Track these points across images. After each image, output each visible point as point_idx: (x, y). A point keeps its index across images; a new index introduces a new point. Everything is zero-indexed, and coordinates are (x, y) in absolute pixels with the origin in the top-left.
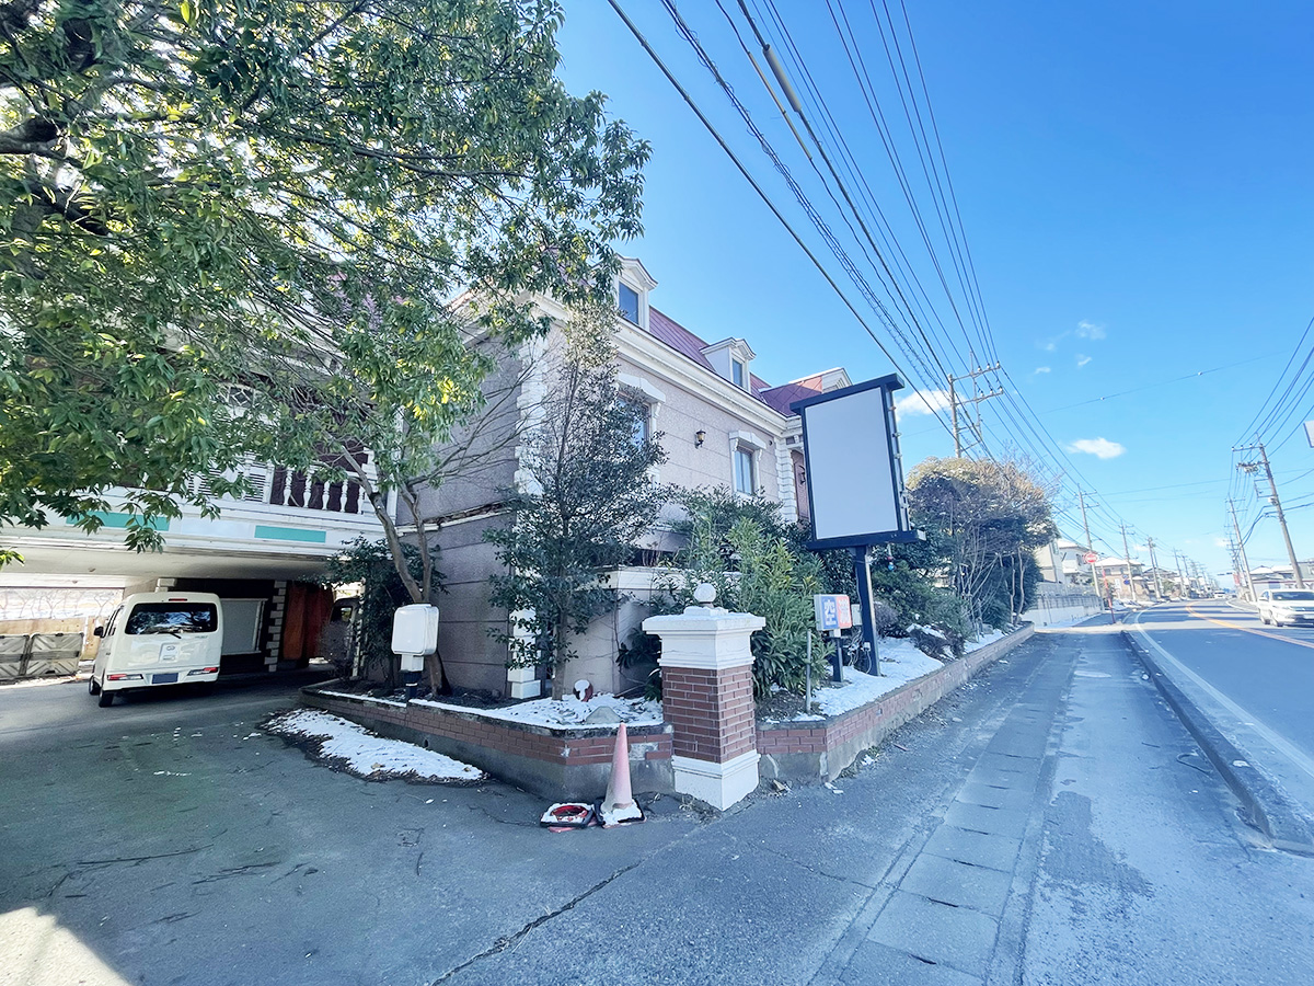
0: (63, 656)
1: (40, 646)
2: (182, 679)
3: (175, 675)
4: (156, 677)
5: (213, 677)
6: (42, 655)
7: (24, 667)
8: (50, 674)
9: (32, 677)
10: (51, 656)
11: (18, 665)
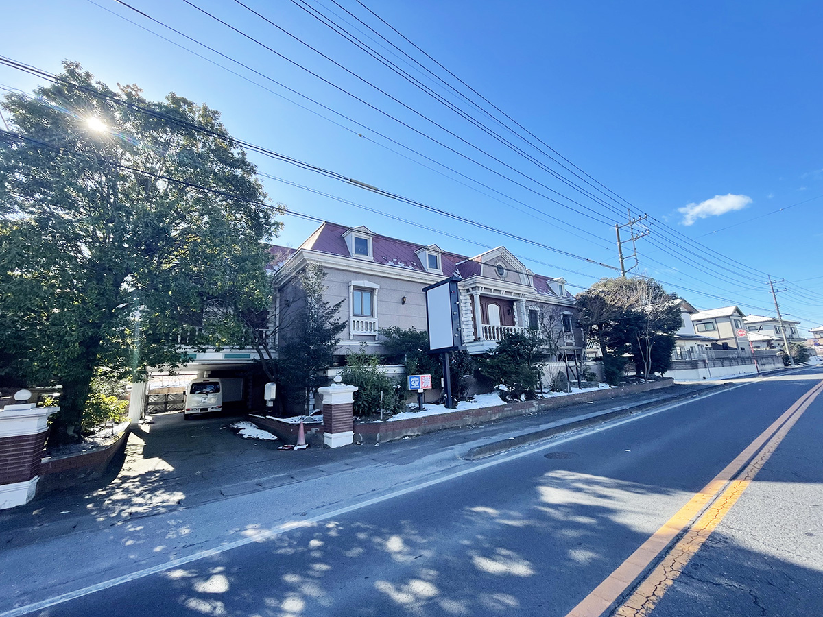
0: (179, 402)
1: (170, 399)
2: (210, 410)
3: (207, 409)
4: (202, 410)
5: (220, 410)
6: (172, 402)
7: (166, 407)
8: (174, 410)
9: (167, 411)
10: (174, 402)
11: (163, 406)
